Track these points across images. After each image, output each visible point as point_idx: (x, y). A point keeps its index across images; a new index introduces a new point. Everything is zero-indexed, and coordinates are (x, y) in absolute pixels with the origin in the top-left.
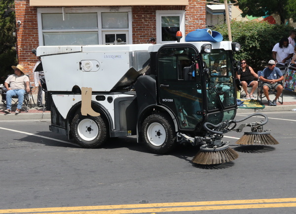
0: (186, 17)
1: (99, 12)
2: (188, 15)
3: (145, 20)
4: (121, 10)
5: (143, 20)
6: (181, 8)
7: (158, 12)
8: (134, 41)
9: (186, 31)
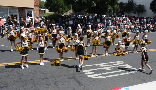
0: (34, 11)
1: (8, 8)
4: (15, 8)
5: (22, 11)
6: (33, 9)
7: (26, 9)
8: (19, 17)
9: (34, 15)
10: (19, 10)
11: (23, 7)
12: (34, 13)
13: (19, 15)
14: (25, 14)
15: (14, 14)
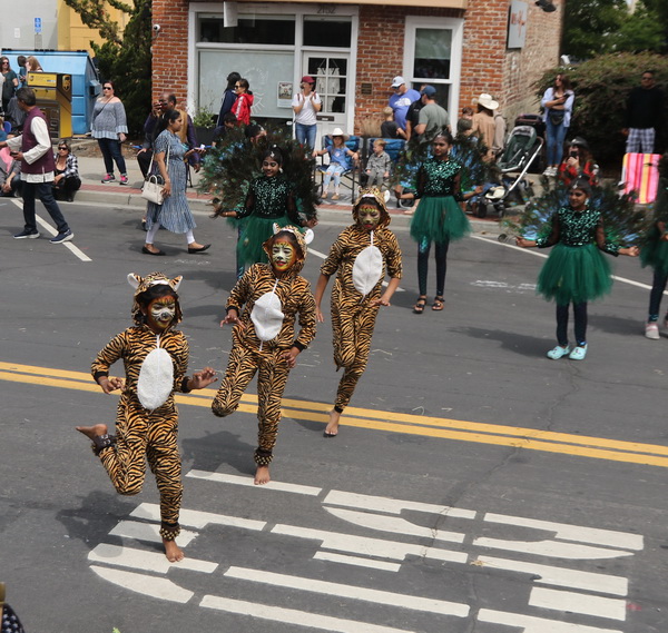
1: (300, 13)
2: (470, 28)
3: (383, 34)
4: (339, 12)
5: (379, 34)
6: (457, 13)
7: (409, 19)
8: (358, 75)
9: (464, 60)
10: (361, 28)
11: (388, 7)
12: (464, 50)
13: (359, 61)
14: (401, 52)
15: (328, 57)
